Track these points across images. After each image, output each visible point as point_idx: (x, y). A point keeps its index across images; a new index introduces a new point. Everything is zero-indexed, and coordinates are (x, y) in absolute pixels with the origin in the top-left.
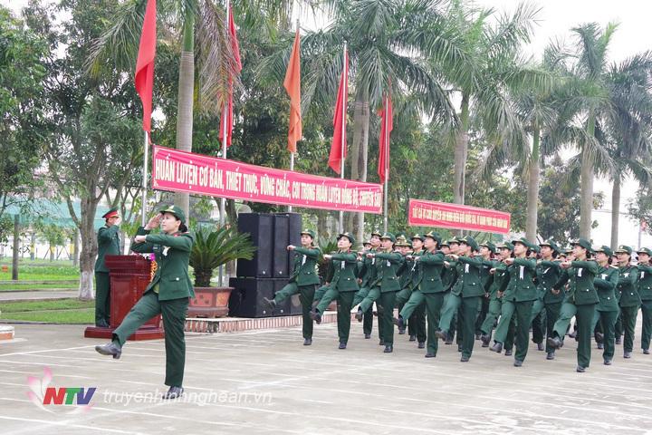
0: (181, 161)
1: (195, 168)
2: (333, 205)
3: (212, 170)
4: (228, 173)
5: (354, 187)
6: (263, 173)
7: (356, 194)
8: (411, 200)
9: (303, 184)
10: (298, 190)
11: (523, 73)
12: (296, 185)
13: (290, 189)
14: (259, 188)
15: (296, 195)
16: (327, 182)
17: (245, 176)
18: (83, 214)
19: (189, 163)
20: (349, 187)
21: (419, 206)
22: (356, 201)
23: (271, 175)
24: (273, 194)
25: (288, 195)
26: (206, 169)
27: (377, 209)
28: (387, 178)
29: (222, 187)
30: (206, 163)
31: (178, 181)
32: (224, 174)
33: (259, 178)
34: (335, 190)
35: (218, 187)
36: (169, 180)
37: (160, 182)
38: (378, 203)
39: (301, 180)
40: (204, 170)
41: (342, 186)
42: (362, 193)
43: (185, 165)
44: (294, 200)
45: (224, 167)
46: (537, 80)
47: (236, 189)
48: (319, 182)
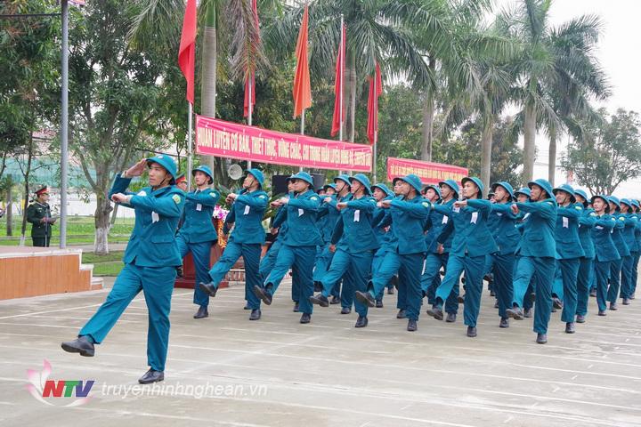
0: (217, 128)
1: (228, 134)
2: (334, 165)
3: (240, 136)
4: (253, 138)
5: (350, 148)
6: (280, 138)
7: (352, 155)
8: (390, 159)
9: (311, 147)
10: (307, 151)
11: (485, 40)
12: (306, 147)
13: (301, 152)
14: (277, 151)
15: (306, 157)
16: (330, 145)
17: (266, 140)
18: (98, 175)
19: (222, 130)
20: (346, 148)
21: (395, 164)
22: (351, 160)
23: (287, 139)
24: (288, 156)
25: (300, 157)
26: (236, 135)
27: (369, 167)
28: (375, 140)
29: (249, 151)
30: (237, 130)
31: (215, 147)
32: (250, 139)
33: (277, 143)
34: (335, 151)
35: (245, 151)
36: (208, 146)
37: (201, 148)
38: (369, 163)
39: (310, 144)
40: (235, 136)
41: (341, 148)
42: (357, 154)
43: (220, 132)
44: (304, 162)
45: (250, 133)
46: (498, 46)
47: (260, 153)
48: (323, 145)
